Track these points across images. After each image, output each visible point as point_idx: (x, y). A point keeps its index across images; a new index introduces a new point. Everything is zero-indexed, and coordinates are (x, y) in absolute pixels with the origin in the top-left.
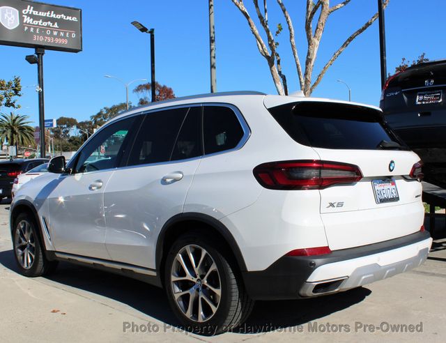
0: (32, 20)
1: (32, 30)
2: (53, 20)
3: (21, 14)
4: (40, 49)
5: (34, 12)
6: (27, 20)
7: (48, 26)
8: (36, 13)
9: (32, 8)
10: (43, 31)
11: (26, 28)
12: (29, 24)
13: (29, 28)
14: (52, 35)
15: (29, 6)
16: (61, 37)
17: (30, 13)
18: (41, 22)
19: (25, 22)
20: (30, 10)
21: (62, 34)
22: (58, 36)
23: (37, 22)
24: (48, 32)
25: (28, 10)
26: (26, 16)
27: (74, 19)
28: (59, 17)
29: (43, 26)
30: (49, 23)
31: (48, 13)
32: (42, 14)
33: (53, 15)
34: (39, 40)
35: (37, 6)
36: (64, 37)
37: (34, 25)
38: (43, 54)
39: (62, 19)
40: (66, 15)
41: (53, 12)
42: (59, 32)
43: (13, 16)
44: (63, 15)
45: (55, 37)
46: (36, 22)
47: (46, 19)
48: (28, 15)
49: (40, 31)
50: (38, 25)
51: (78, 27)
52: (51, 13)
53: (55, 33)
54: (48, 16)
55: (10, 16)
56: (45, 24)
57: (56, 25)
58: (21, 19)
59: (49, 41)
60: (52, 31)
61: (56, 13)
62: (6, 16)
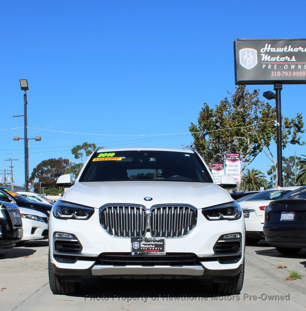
0: (269, 57)
1: (270, 67)
2: (290, 55)
3: (259, 54)
4: (278, 84)
5: (272, 49)
6: (265, 58)
7: (286, 61)
8: (273, 50)
9: (270, 45)
10: (280, 66)
11: (264, 66)
12: (267, 61)
13: (267, 65)
14: (289, 69)
15: (267, 45)
16: (300, 70)
17: (268, 51)
18: (278, 58)
19: (263, 60)
20: (268, 48)
21: (300, 67)
22: (296, 69)
23: (275, 58)
24: (286, 67)
25: (265, 49)
26: (264, 55)
28: (296, 50)
29: (281, 62)
30: (287, 57)
31: (286, 48)
32: (280, 50)
33: (290, 50)
34: (276, 75)
35: (274, 43)
36: (302, 70)
37: (271, 62)
38: (281, 89)
39: (299, 52)
40: (304, 47)
41: (290, 46)
42: (296, 66)
43: (252, 57)
44: (300, 48)
45: (292, 71)
46: (273, 59)
47: (283, 54)
48: (266, 53)
49: (277, 67)
50: (276, 61)
52: (288, 47)
53: (293, 67)
54: (285, 51)
55: (248, 56)
56: (282, 59)
57: (293, 59)
58: (259, 57)
59: (287, 75)
60: (290, 66)
61: (293, 47)
62: (245, 57)
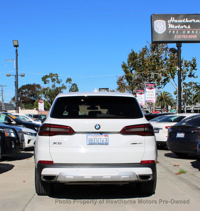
0: (174, 25)
1: (174, 32)
2: (187, 24)
3: (167, 23)
4: (179, 43)
5: (175, 21)
6: (171, 26)
7: (184, 28)
8: (176, 21)
9: (174, 18)
10: (180, 32)
11: (170, 32)
12: (172, 28)
13: (172, 31)
14: (186, 33)
15: (172, 18)
16: (193, 34)
17: (173, 22)
18: (179, 26)
19: (169, 28)
20: (172, 20)
21: (193, 32)
22: (191, 34)
23: (177, 27)
24: (184, 32)
25: (171, 20)
26: (170, 24)
28: (191, 21)
29: (181, 29)
30: (185, 26)
31: (184, 20)
32: (180, 21)
33: (187, 21)
34: (178, 38)
36: (195, 34)
37: (175, 29)
38: (181, 47)
39: (193, 22)
40: (196, 19)
41: (187, 19)
42: (191, 31)
43: (162, 25)
44: (193, 20)
45: (188, 35)
46: (176, 27)
47: (182, 24)
48: (171, 23)
49: (179, 32)
50: (177, 28)
52: (185, 19)
53: (188, 32)
54: (184, 22)
55: (160, 25)
56: (182, 27)
57: (189, 27)
58: (167, 26)
59: (185, 37)
61: (189, 19)
62: (158, 25)
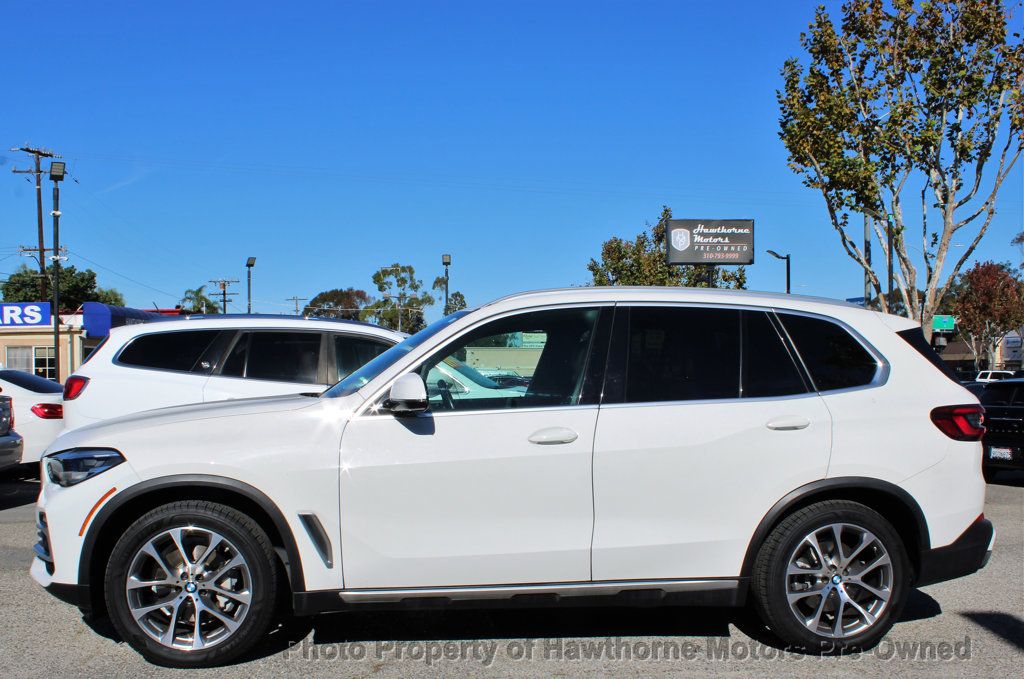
0: (702, 238)
1: (702, 248)
2: (723, 236)
3: (692, 234)
4: (711, 266)
6: (698, 239)
7: (719, 242)
8: (706, 231)
9: (703, 226)
10: (713, 247)
11: (696, 247)
12: (700, 242)
13: (700, 247)
14: (722, 251)
15: (700, 225)
16: (732, 252)
17: (701, 232)
18: (711, 239)
19: (695, 241)
20: (700, 228)
21: (733, 248)
22: (729, 251)
24: (719, 248)
25: (698, 229)
26: (696, 236)
27: (747, 231)
28: (729, 231)
29: (713, 243)
30: (720, 239)
31: (719, 229)
32: (713, 231)
33: (724, 230)
34: (709, 257)
35: (708, 223)
36: (735, 251)
37: (704, 243)
39: (733, 233)
40: (737, 228)
41: (723, 227)
42: (730, 248)
43: (684, 237)
44: (734, 229)
45: (725, 252)
46: (706, 240)
47: (716, 235)
48: (699, 234)
49: (710, 248)
50: (708, 243)
51: (750, 239)
52: (721, 228)
53: (726, 249)
54: (718, 232)
55: (681, 237)
56: (715, 240)
57: (727, 240)
58: (692, 238)
59: (719, 257)
60: (722, 248)
61: (726, 228)
62: (678, 238)
